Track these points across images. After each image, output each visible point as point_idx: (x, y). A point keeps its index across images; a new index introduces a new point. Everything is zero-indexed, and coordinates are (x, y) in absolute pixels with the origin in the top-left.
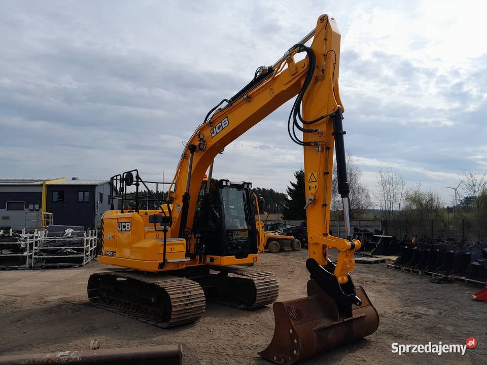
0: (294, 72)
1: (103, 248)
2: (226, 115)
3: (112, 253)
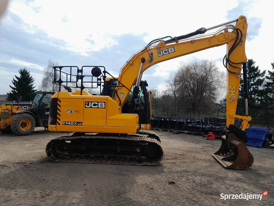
0: (227, 38)
1: (60, 120)
2: (173, 46)
3: (75, 123)
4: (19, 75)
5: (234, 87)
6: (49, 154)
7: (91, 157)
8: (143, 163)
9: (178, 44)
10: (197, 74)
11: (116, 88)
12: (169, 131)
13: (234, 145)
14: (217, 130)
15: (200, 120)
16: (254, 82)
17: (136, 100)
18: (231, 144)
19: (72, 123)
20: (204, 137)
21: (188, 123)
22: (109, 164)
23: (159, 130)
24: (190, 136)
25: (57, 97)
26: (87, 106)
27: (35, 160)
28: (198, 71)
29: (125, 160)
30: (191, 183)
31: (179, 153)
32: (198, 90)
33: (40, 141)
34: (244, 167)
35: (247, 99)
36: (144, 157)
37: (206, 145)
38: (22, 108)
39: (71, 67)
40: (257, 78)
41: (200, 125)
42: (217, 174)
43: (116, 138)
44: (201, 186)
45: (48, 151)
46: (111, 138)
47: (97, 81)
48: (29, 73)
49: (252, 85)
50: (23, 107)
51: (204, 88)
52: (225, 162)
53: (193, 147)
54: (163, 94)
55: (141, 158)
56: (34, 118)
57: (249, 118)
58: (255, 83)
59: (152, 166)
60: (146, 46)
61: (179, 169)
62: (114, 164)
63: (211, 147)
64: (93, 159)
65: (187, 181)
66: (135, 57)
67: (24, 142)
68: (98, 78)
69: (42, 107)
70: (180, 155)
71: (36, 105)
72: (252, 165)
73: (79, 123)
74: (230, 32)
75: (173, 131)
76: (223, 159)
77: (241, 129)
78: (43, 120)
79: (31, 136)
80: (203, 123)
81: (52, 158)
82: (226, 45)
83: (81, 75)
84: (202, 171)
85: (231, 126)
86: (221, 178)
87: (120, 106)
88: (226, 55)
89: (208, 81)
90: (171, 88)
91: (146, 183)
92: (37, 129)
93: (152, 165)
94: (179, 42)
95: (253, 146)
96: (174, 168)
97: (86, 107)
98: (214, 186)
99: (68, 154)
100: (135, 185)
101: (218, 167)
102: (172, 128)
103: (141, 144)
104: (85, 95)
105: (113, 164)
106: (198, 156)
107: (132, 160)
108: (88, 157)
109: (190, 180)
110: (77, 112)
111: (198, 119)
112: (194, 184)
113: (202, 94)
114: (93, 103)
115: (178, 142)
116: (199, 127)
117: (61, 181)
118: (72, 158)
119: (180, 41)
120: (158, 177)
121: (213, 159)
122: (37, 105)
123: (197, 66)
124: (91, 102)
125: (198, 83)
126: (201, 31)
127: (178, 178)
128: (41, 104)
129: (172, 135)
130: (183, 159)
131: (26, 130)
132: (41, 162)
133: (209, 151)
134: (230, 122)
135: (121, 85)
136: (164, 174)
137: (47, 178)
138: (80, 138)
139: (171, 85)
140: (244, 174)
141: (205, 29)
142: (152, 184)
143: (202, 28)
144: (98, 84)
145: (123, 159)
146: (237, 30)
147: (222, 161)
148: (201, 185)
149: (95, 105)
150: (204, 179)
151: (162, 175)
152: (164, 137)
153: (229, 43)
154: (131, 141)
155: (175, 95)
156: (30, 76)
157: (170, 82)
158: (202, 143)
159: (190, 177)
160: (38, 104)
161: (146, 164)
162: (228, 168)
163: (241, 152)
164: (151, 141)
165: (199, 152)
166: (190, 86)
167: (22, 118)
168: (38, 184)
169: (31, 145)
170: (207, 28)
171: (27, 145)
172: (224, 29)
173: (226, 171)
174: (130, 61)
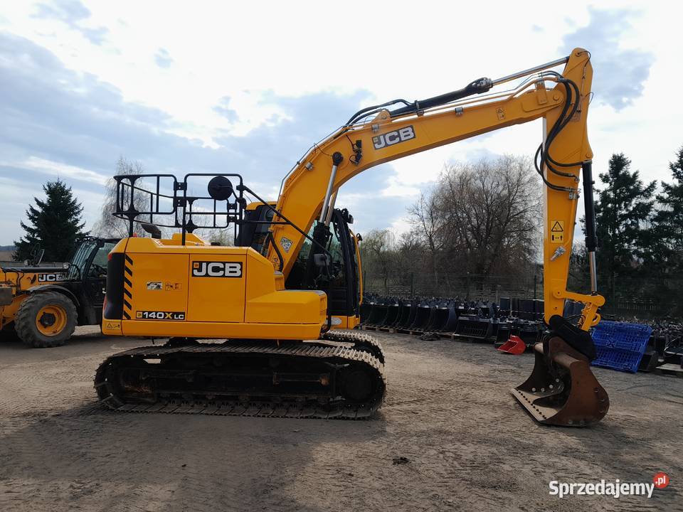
0: (544, 102)
1: (130, 307)
2: (410, 124)
3: (169, 315)
4: (44, 198)
5: (561, 223)
6: (102, 392)
7: (208, 399)
8: (335, 413)
9: (422, 120)
10: (488, 192)
11: (271, 228)
12: (411, 333)
13: (562, 367)
14: (529, 330)
15: (489, 306)
16: (627, 210)
17: (317, 256)
18: (555, 363)
19: (160, 315)
20: (497, 347)
21: (459, 312)
22: (251, 415)
23: (388, 331)
24: (463, 346)
25: (123, 252)
26: (198, 271)
27: (68, 407)
28: (489, 185)
29: (291, 405)
30: (450, 460)
31: (430, 388)
32: (488, 230)
33: (88, 360)
34: (585, 420)
35: (594, 253)
36: (339, 398)
37: (501, 367)
38: (44, 279)
39: (158, 176)
40: (634, 202)
41: (489, 318)
42: (517, 439)
43: (269, 351)
44: (473, 468)
45: (102, 384)
46: (255, 350)
47: (226, 211)
48: (70, 192)
49: (624, 217)
50: (46, 275)
51: (504, 227)
52: (541, 409)
53: (465, 373)
54: (404, 241)
55: (331, 400)
56: (75, 303)
57: (600, 300)
58: (630, 212)
59: (359, 419)
60: (344, 125)
61: (423, 427)
62: (264, 416)
63: (513, 372)
64: (212, 402)
65: (441, 456)
66: (319, 152)
67: (46, 362)
68: (228, 203)
69: (94, 276)
70: (433, 391)
71: (79, 270)
72: (605, 414)
73: (178, 314)
74: (551, 89)
75: (422, 333)
76: (536, 402)
77: (580, 326)
78: (95, 309)
79: (64, 347)
80: (497, 314)
81: (111, 400)
82: (541, 119)
83: (183, 196)
84: (481, 432)
85: (555, 318)
86: (525, 448)
87: (280, 270)
88: (542, 145)
89: (515, 208)
90: (422, 226)
91: (338, 461)
92: (80, 330)
93: (358, 416)
94: (425, 114)
95: (615, 370)
96: (412, 426)
97: (193, 275)
98: (506, 467)
99: (150, 392)
100: (309, 468)
101: (521, 421)
102: (419, 325)
103: (332, 365)
104: (193, 245)
105: (262, 415)
106: (477, 394)
107: (308, 405)
108: (199, 400)
109: (448, 454)
110: (171, 286)
111: (485, 304)
112: (455, 463)
113: (500, 241)
114: (211, 266)
115: (432, 361)
116: (487, 324)
117: (126, 457)
118: (160, 401)
119: (429, 112)
120: (370, 446)
121: (512, 402)
122: (82, 271)
123: (487, 173)
124: (208, 263)
125: (489, 214)
126: (479, 87)
127: (418, 449)
128: (92, 267)
129: (420, 344)
130: (437, 401)
131: (54, 332)
132: (82, 411)
133: (507, 381)
134: (552, 309)
135: (282, 220)
136: (384, 439)
137: (92, 451)
138: (180, 353)
139: (422, 219)
140: (584, 437)
141: (488, 81)
142: (352, 465)
143: (482, 79)
144: (228, 218)
145: (286, 404)
146: (566, 83)
147: (534, 407)
148: (474, 465)
149: (216, 269)
150: (484, 451)
151: (379, 442)
152: (399, 348)
153: (548, 115)
154: (306, 357)
155: (432, 244)
156: (73, 199)
157: (420, 212)
158: (491, 363)
159: (449, 446)
160: (83, 268)
161: (343, 415)
162: (548, 424)
163: (578, 383)
164: (355, 359)
165: (481, 383)
166: (470, 221)
167: (44, 304)
168: (69, 465)
169: (64, 370)
170: (493, 79)
171: (54, 371)
172: (535, 82)
173: (542, 430)
174: (305, 162)
